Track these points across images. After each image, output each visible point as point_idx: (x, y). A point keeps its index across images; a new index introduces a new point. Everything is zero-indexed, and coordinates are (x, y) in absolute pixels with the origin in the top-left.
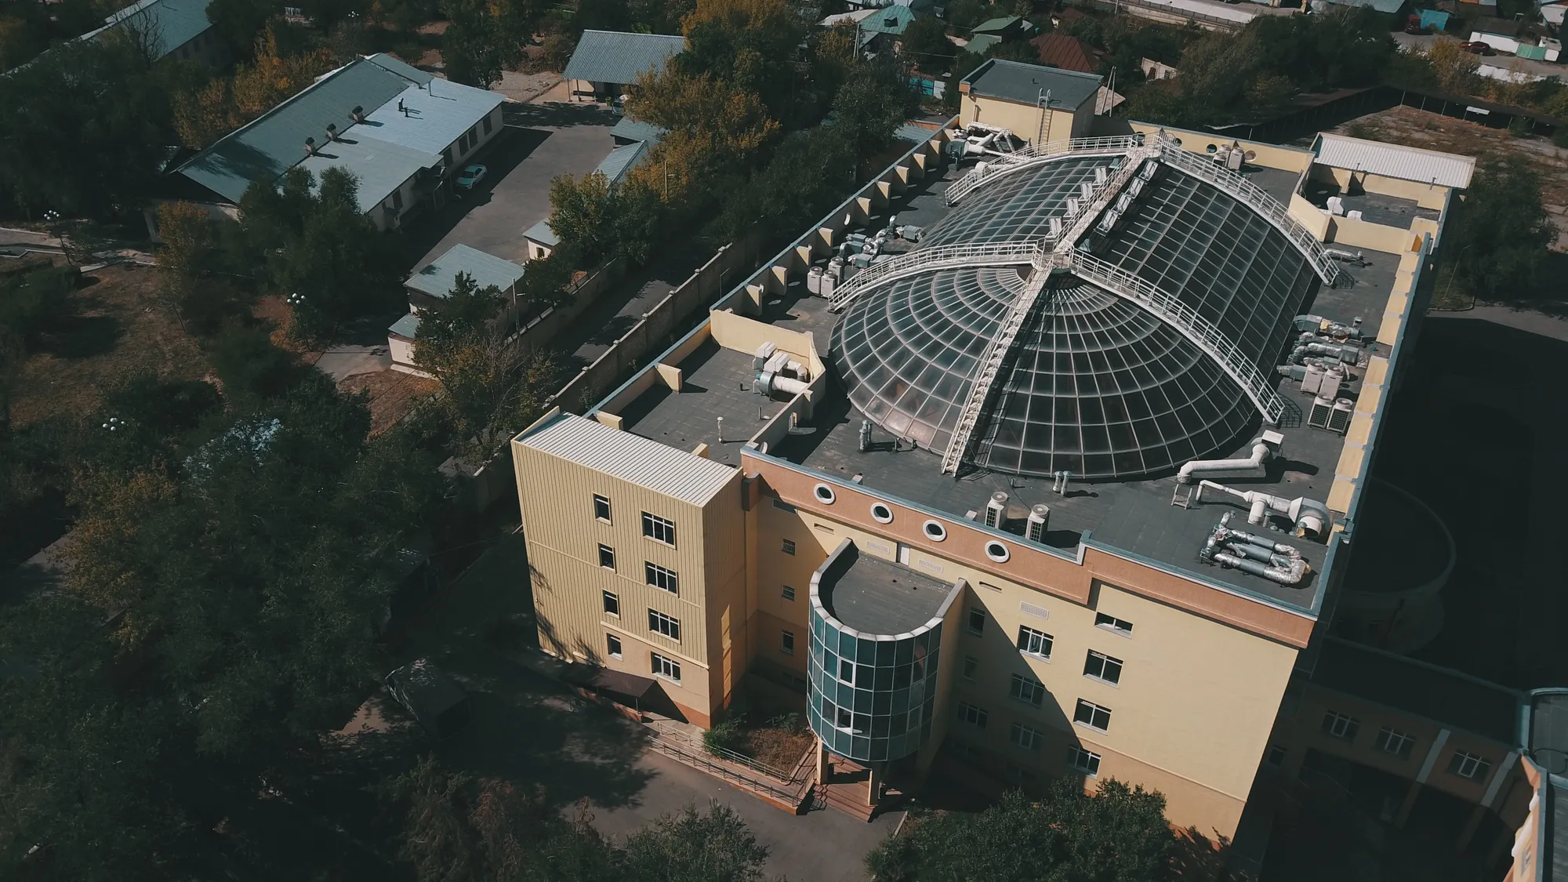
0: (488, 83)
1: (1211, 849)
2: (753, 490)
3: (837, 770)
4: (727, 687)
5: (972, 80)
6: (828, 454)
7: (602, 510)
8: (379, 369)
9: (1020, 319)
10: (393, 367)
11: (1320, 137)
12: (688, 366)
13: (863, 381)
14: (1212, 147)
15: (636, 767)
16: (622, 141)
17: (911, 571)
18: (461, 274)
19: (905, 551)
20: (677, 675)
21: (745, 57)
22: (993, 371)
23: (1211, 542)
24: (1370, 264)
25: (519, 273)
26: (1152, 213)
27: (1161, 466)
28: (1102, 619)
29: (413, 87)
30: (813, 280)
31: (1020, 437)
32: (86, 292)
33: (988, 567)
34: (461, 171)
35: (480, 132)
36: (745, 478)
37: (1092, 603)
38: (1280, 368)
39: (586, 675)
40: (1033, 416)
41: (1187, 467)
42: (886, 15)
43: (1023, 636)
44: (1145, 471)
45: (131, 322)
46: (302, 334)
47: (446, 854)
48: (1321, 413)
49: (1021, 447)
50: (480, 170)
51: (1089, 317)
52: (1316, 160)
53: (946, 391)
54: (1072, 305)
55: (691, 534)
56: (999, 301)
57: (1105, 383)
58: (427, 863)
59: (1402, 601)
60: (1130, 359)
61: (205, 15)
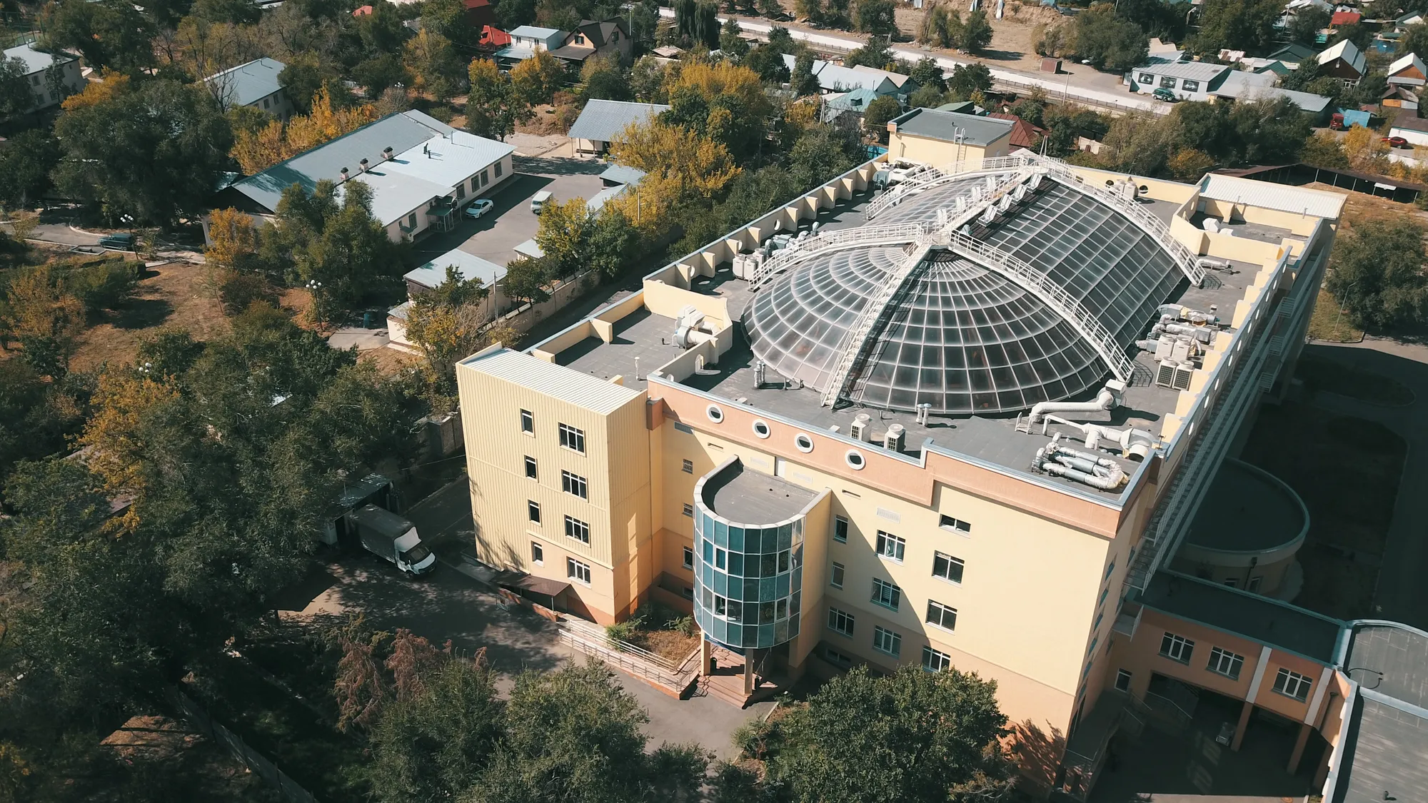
0: (501, 137)
1: (1048, 742)
2: (656, 411)
3: (719, 665)
4: (634, 592)
5: (899, 123)
6: (727, 389)
7: (528, 424)
8: (379, 347)
9: (899, 283)
10: (390, 346)
11: (1208, 177)
12: (619, 326)
13: (764, 335)
14: (1110, 183)
15: (549, 652)
16: (609, 183)
17: (786, 483)
18: (453, 270)
19: (781, 463)
20: (588, 579)
21: (717, 115)
22: (871, 323)
23: (1040, 453)
24: (1238, 272)
25: (502, 272)
26: (1032, 214)
27: (1012, 406)
28: (946, 520)
29: (438, 137)
30: (741, 266)
31: (890, 378)
32: (147, 282)
33: (848, 475)
34: (471, 204)
35: (491, 173)
36: (649, 400)
37: (934, 504)
38: (1138, 343)
39: (512, 581)
40: (903, 360)
41: (1038, 408)
42: (853, 95)
43: (881, 542)
44: (1000, 410)
45: (180, 305)
46: (317, 319)
47: (364, 694)
48: (1166, 372)
49: (891, 386)
50: (487, 203)
51: (960, 283)
52: (1201, 195)
53: (831, 340)
54: (947, 273)
55: (597, 440)
56: (884, 270)
57: (969, 335)
58: (347, 703)
59: (1254, 561)
60: (993, 317)
61: (276, 80)
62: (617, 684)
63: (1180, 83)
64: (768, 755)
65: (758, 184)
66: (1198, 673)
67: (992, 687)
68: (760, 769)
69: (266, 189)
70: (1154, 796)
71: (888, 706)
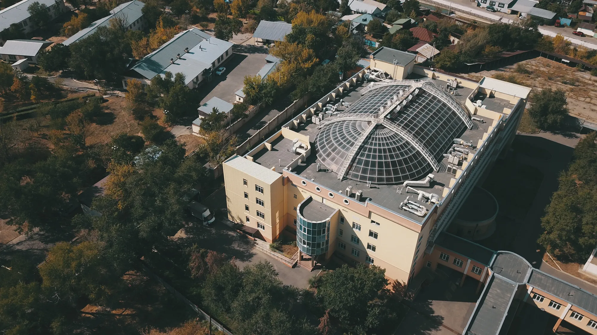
0: (228, 40)
1: (401, 285)
2: (285, 181)
3: (304, 257)
4: (278, 233)
5: (374, 55)
6: (308, 172)
7: (245, 183)
8: (189, 134)
9: (364, 138)
10: (193, 134)
11: (485, 78)
12: (273, 143)
13: (321, 151)
14: (448, 80)
15: (251, 252)
16: (269, 62)
17: (326, 205)
18: (214, 108)
19: (324, 200)
20: (264, 228)
21: (309, 37)
22: (355, 152)
23: (402, 204)
24: (485, 122)
25: (232, 107)
26: (414, 105)
27: (398, 181)
28: (373, 222)
29: (204, 40)
30: (314, 119)
31: (360, 171)
32: (105, 104)
33: (344, 206)
34: (217, 69)
35: (225, 55)
36: (283, 177)
37: (369, 217)
38: (444, 155)
39: (240, 227)
40: (364, 165)
41: (406, 182)
42: (364, 16)
43: (354, 225)
44: (394, 182)
45: (118, 115)
46: (167, 122)
47: (198, 268)
48: (449, 169)
49: (360, 174)
50: (223, 69)
51: (385, 138)
52: (481, 86)
53: (342, 157)
54: (381, 134)
55: (267, 191)
56: (360, 132)
57: (386, 157)
58: (194, 270)
59: (477, 225)
60: (394, 151)
61: (141, 12)
62: (274, 269)
63: (497, 4)
64: (318, 287)
65: (324, 71)
66: (450, 264)
67: (384, 271)
68: (316, 291)
69: (144, 69)
70: (434, 301)
71: (352, 278)
